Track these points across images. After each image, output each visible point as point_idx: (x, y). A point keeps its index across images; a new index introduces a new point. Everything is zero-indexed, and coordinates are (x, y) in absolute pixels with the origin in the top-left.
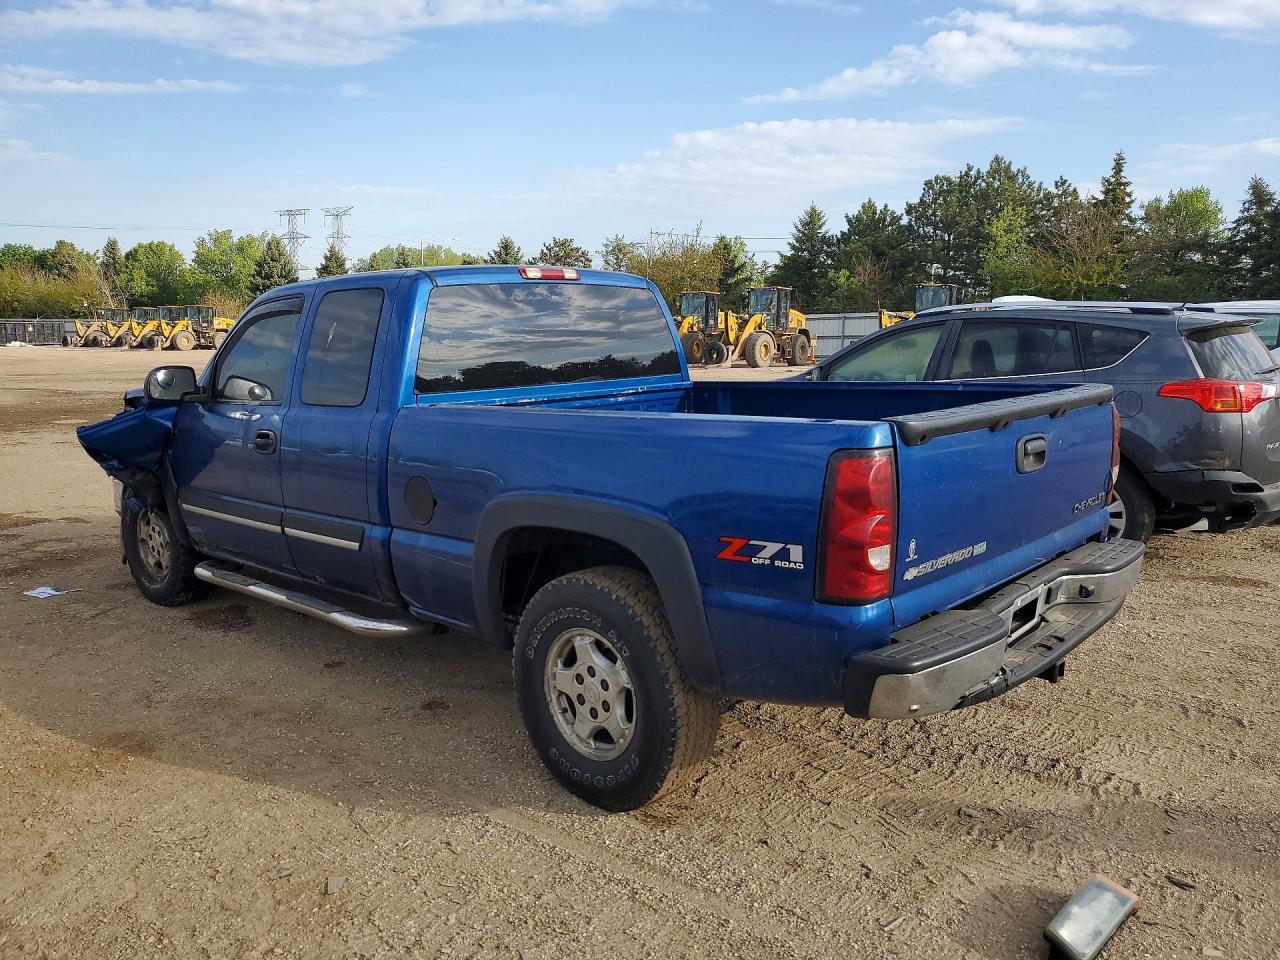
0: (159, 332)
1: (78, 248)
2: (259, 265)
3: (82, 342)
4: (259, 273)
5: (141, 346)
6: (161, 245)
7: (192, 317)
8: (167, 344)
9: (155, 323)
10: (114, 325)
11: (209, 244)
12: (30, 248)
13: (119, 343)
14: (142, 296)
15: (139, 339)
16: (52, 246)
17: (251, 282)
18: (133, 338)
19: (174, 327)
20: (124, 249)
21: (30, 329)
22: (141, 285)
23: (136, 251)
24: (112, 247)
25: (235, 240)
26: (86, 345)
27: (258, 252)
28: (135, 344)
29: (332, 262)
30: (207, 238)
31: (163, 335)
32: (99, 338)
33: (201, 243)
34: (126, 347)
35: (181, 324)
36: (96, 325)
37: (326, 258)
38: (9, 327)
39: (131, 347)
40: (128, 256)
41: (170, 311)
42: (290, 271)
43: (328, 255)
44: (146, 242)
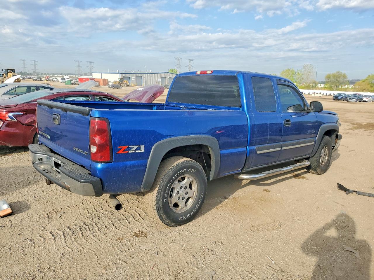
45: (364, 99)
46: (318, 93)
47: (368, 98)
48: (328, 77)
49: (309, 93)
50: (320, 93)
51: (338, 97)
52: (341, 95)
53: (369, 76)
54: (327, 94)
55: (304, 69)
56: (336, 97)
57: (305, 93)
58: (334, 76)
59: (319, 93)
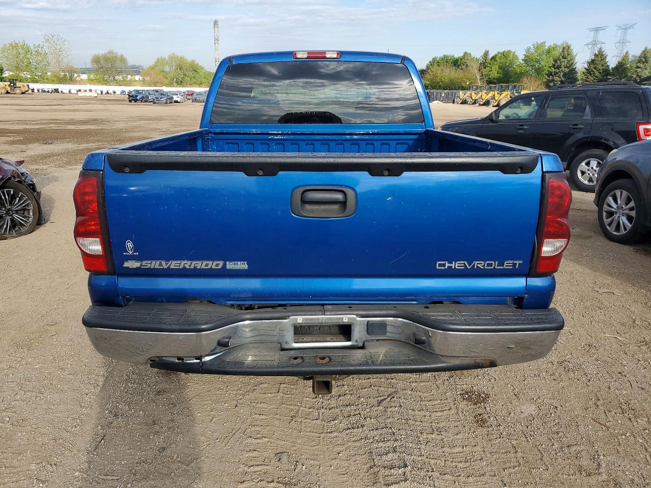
0: (493, 98)
1: (473, 55)
2: (555, 61)
3: (461, 102)
4: (554, 66)
5: (484, 104)
6: (509, 52)
7: (511, 90)
8: (496, 104)
9: (493, 93)
10: (475, 93)
11: (533, 51)
12: (453, 56)
13: (475, 102)
14: (494, 79)
15: (484, 101)
16: (461, 55)
17: (549, 71)
18: (481, 100)
19: (501, 95)
20: (491, 55)
21: (443, 95)
22: (495, 73)
23: (496, 55)
24: (486, 54)
25: (547, 47)
26: (462, 103)
27: (557, 53)
28: (482, 103)
29: (598, 59)
30: (532, 47)
31: (495, 99)
32: (467, 100)
33: (528, 50)
34: (477, 105)
35: (504, 93)
36: (468, 93)
37: (596, 55)
38: (435, 94)
39: (480, 105)
40: (492, 59)
41: (502, 86)
42: (572, 63)
43: (597, 53)
44: (501, 51)
45: (175, 98)
46: (86, 91)
47: (179, 96)
48: (96, 60)
49: (70, 91)
50: (90, 91)
51: (137, 96)
52: (141, 93)
53: (158, 59)
54: (102, 92)
55: (47, 44)
56: (132, 96)
57: (62, 91)
58: (106, 58)
59: (88, 91)
